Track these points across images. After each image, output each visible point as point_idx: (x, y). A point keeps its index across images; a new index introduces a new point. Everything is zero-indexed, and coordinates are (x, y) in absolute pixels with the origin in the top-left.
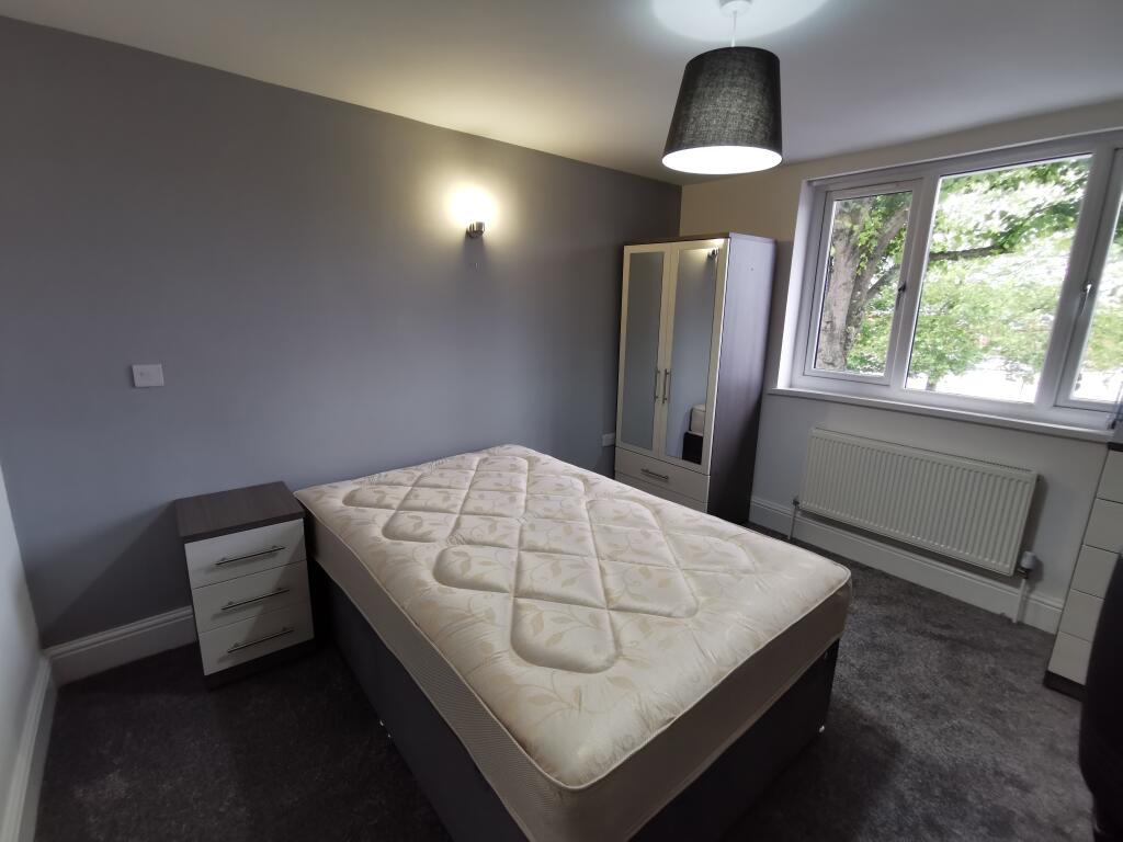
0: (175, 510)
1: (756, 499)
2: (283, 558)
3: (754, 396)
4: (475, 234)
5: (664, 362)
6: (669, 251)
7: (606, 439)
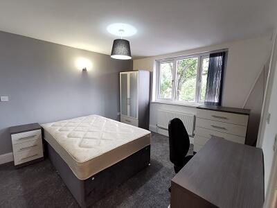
0: (10, 129)
1: (150, 125)
2: (36, 138)
3: (147, 103)
4: (84, 70)
5: (128, 97)
6: (128, 73)
7: (118, 114)
